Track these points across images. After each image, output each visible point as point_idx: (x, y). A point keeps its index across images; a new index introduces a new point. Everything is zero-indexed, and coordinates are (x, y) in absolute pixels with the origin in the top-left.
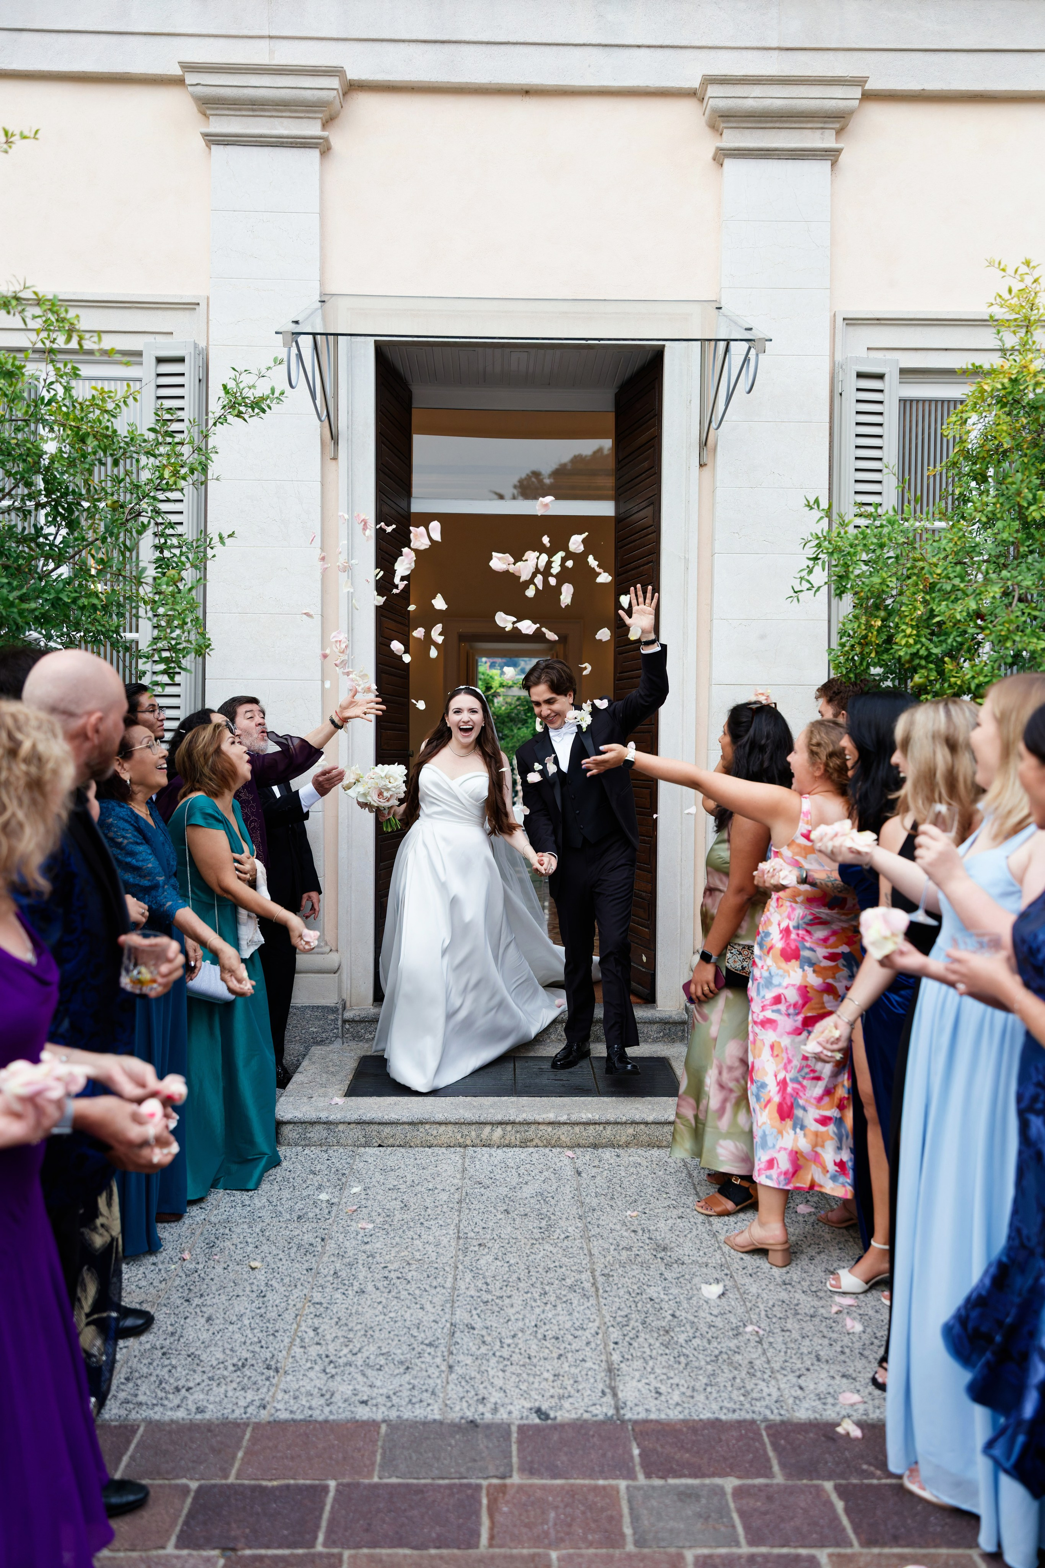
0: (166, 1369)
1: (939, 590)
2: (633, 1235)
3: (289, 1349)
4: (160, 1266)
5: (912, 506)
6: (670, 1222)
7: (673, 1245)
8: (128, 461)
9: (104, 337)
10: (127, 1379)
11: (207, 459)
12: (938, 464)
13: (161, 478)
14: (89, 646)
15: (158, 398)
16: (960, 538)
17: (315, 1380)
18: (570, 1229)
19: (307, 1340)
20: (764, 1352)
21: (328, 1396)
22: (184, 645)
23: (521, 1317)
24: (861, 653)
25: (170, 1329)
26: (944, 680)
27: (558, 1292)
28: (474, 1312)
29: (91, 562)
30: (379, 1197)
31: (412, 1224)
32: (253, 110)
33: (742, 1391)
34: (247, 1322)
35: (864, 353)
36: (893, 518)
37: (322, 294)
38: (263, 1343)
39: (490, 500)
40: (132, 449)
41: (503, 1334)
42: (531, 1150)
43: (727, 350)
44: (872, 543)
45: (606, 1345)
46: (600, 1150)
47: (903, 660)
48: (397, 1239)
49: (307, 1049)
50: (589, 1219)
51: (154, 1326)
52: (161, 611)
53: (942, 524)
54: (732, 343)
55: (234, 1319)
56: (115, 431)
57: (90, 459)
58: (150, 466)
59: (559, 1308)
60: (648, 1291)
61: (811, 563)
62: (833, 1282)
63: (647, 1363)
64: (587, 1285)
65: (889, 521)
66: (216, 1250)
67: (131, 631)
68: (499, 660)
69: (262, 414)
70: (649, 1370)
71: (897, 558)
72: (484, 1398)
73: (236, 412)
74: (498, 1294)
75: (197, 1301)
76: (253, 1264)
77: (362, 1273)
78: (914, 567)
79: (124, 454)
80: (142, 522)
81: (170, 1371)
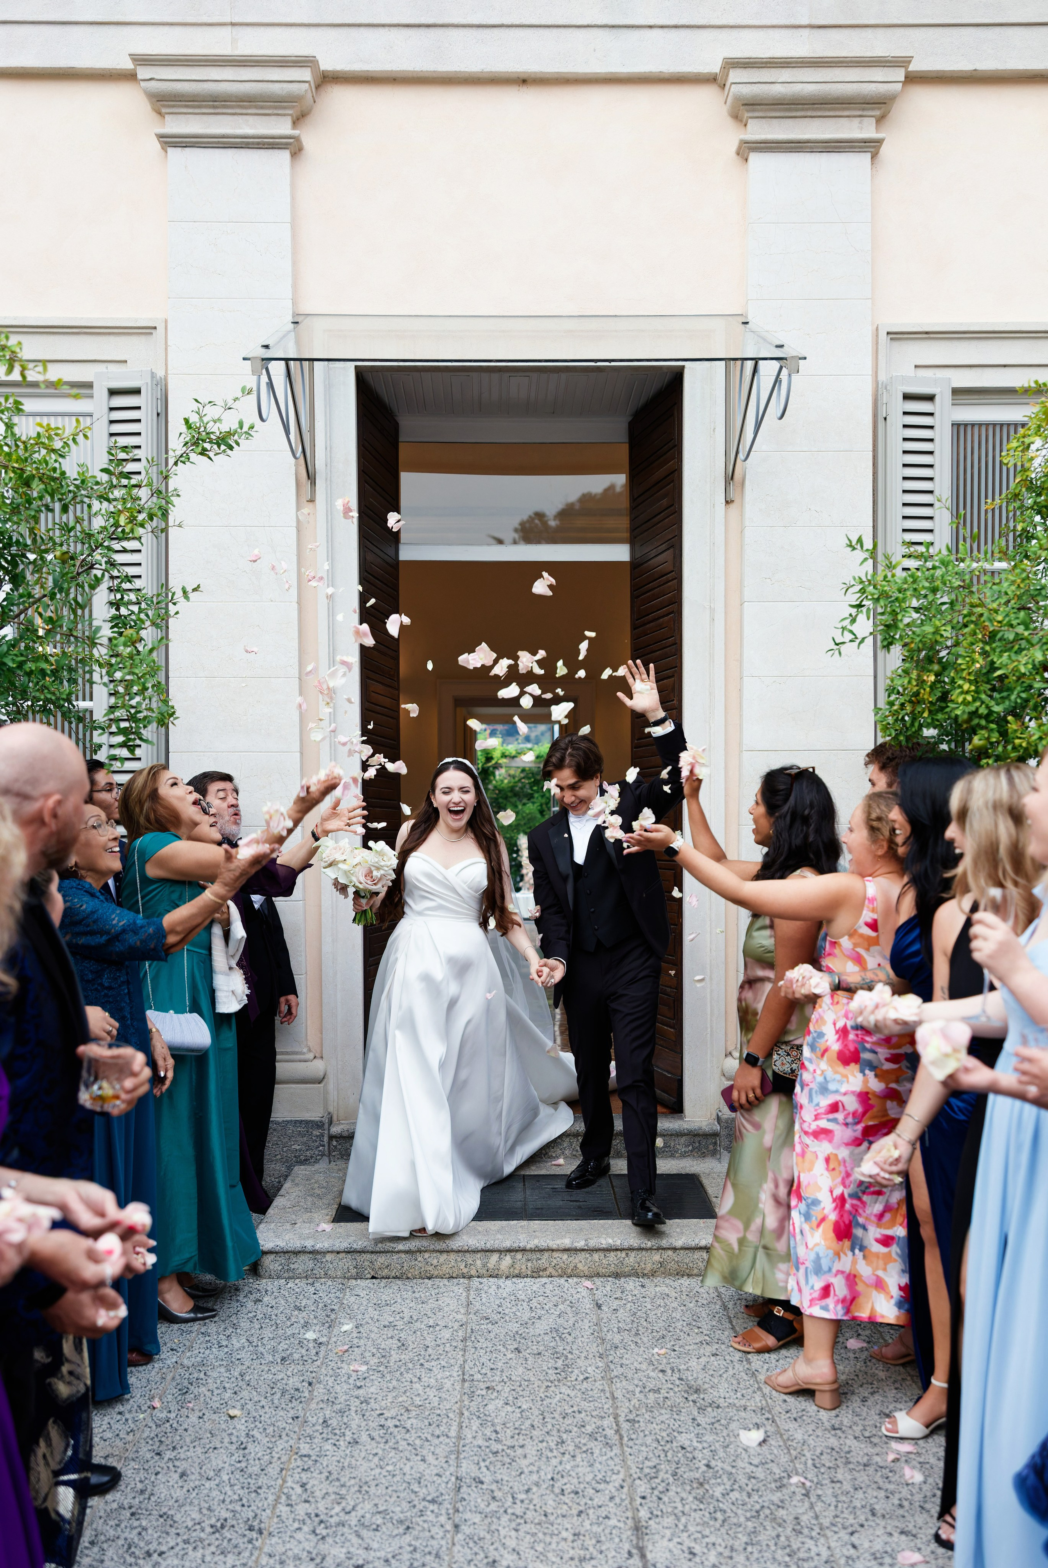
0: (135, 1532)
1: (1000, 640)
2: (660, 1375)
3: (274, 1507)
4: (127, 1416)
5: (968, 545)
6: (703, 1360)
7: (706, 1386)
8: (79, 507)
9: (50, 366)
10: (92, 1543)
11: (167, 503)
12: (997, 496)
13: (116, 525)
14: (38, 717)
15: (112, 435)
16: (1023, 580)
17: (304, 1542)
18: (589, 1369)
19: (294, 1497)
20: (812, 1507)
21: (318, 1560)
22: (145, 713)
23: (535, 1469)
24: (912, 712)
25: (140, 1486)
26: (1007, 742)
27: (577, 1440)
28: (482, 1464)
29: (38, 621)
30: (372, 1335)
31: (410, 1365)
32: (214, 107)
33: (788, 1550)
34: (225, 1478)
35: (911, 372)
36: (945, 559)
37: (295, 315)
38: (244, 1501)
39: (488, 545)
40: (83, 492)
41: (516, 1489)
42: (544, 1280)
43: (755, 370)
44: (924, 587)
45: (632, 1500)
46: (623, 1280)
47: (960, 720)
48: (394, 1383)
49: (290, 1169)
50: (611, 1358)
51: (121, 1483)
52: (118, 675)
53: (1003, 565)
54: (761, 362)
55: (212, 1474)
56: (63, 473)
57: (35, 504)
58: (103, 511)
59: (578, 1459)
60: (679, 1438)
61: (854, 611)
62: (889, 1426)
63: (679, 1520)
64: (610, 1433)
65: (941, 563)
66: (189, 1397)
67: (84, 700)
68: (500, 727)
69: (229, 452)
70: (681, 1527)
71: (952, 603)
72: (494, 1561)
73: (200, 450)
74: (509, 1443)
75: (168, 1454)
76: (232, 1412)
77: (355, 1421)
78: (970, 614)
79: (74, 498)
80: (95, 576)
81: (140, 1534)
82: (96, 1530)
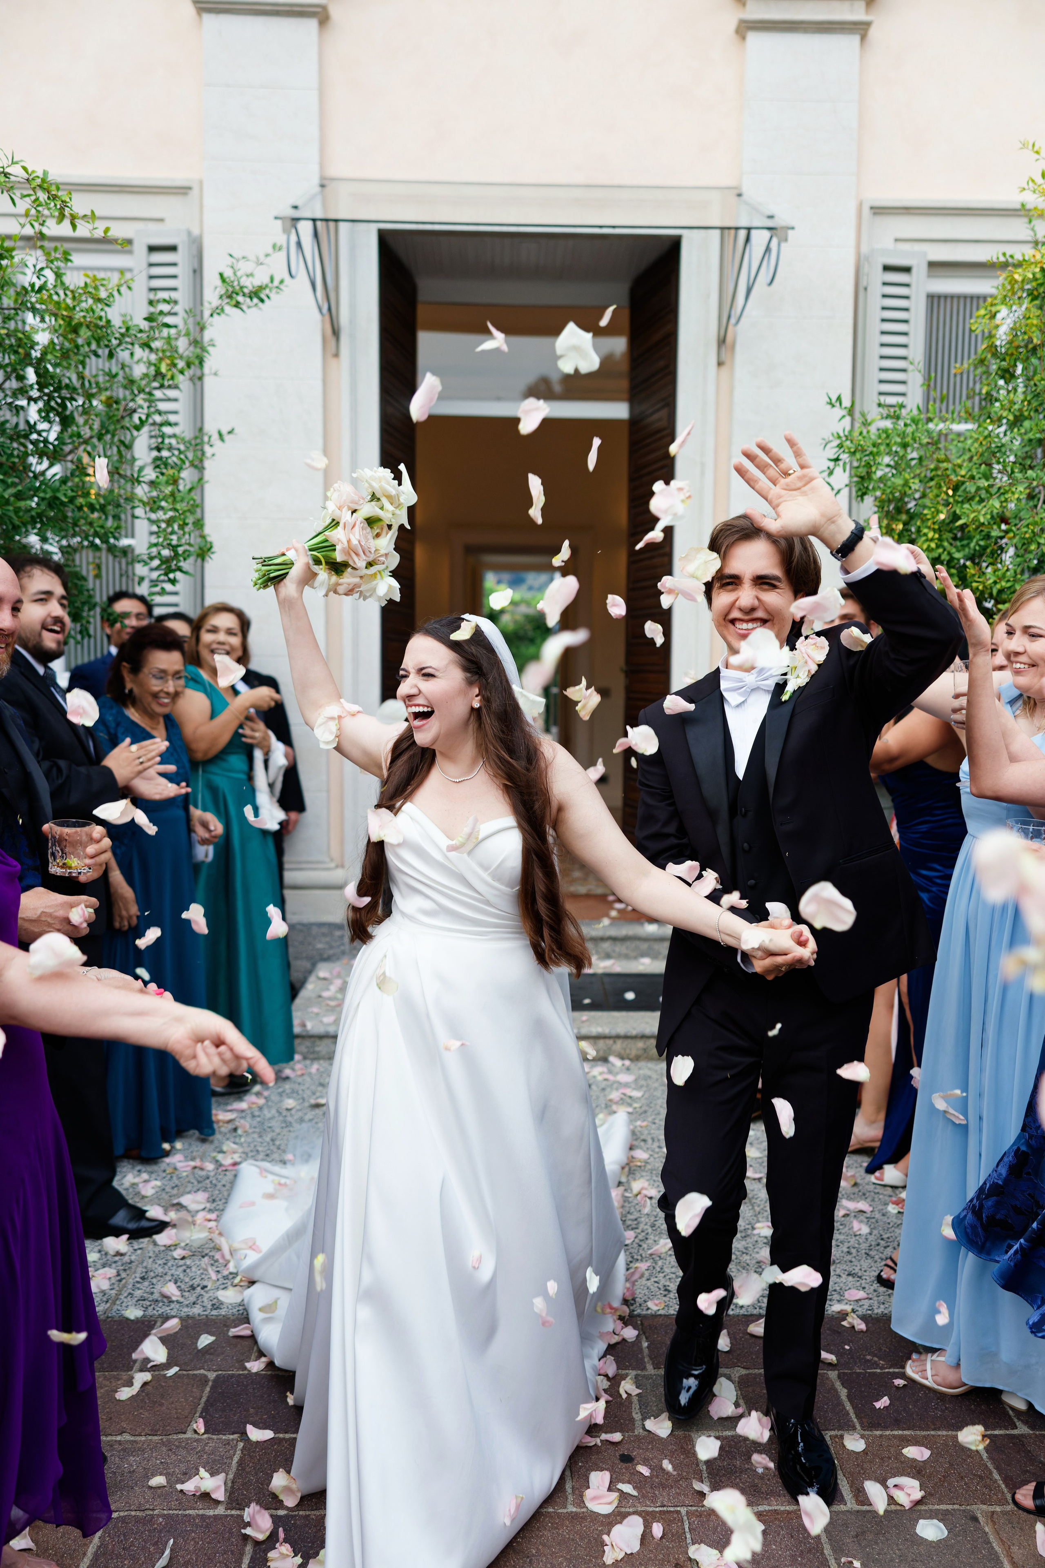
0: (181, 1269)
1: (963, 492)
5: (938, 406)
8: (123, 353)
10: (143, 1278)
11: (203, 352)
12: (965, 361)
13: (157, 371)
15: (152, 289)
16: (986, 438)
22: (186, 548)
35: (889, 244)
36: (917, 418)
37: (322, 179)
43: (748, 239)
44: (895, 443)
49: (314, 965)
52: (161, 511)
53: (970, 426)
56: (108, 322)
57: (82, 350)
58: (145, 359)
61: (831, 464)
63: (656, 1263)
65: (913, 420)
67: (127, 537)
69: (260, 304)
70: (658, 1269)
71: (920, 459)
73: (234, 302)
78: (937, 469)
79: (119, 345)
80: (140, 419)
81: (185, 1271)
82: (146, 1267)
